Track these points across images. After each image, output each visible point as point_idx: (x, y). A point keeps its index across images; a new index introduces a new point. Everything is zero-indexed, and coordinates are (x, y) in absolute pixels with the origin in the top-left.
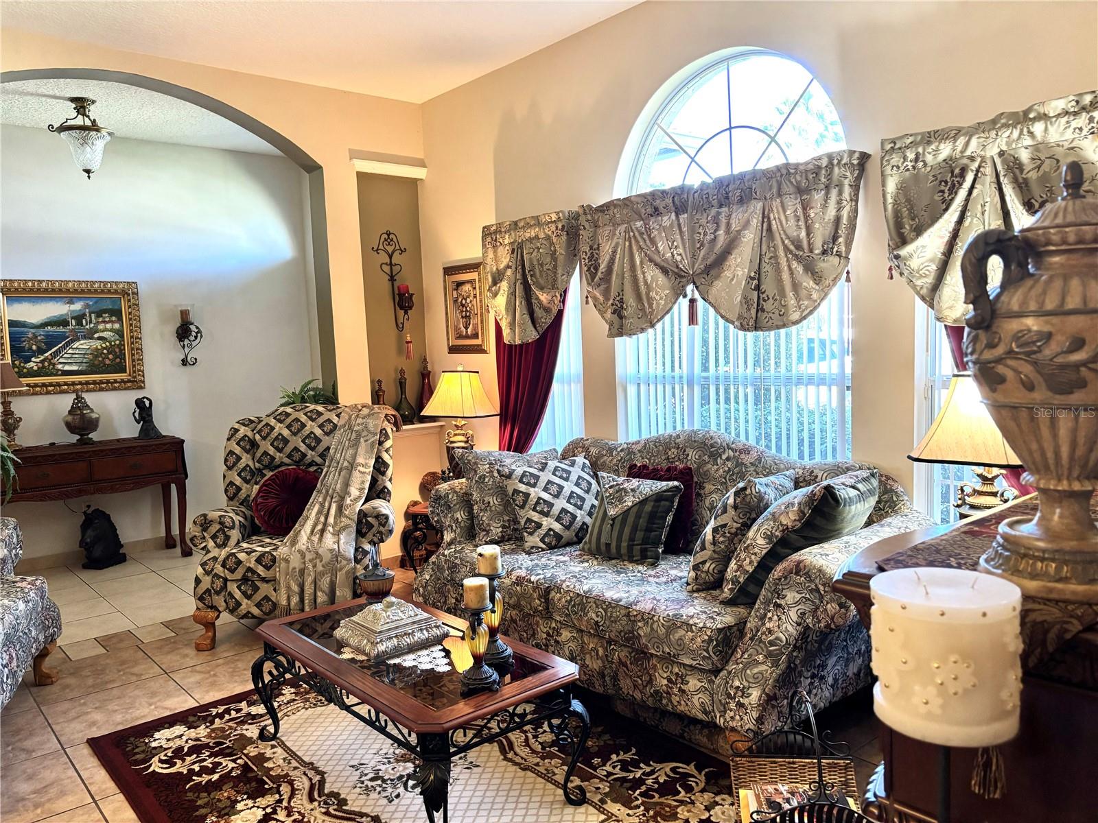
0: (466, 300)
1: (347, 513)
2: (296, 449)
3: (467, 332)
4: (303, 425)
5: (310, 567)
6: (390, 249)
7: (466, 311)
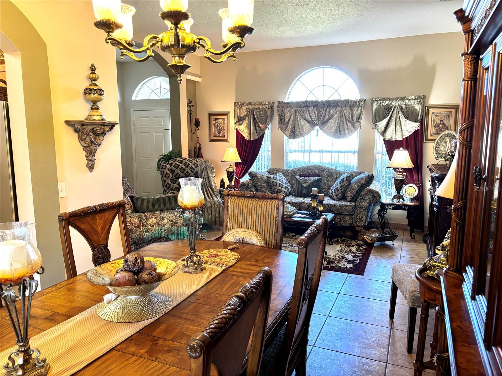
0: (219, 124)
3: (219, 135)
4: (189, 164)
6: (190, 105)
7: (219, 128)
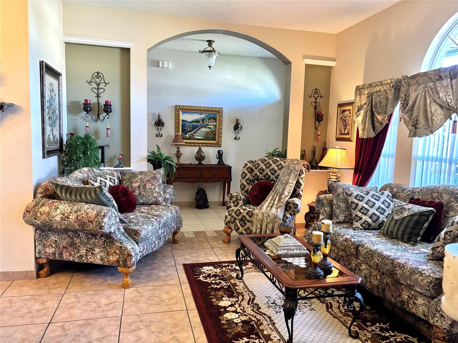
0: (346, 118)
1: (282, 201)
2: (267, 174)
3: (345, 132)
4: (271, 165)
5: (265, 219)
6: (316, 96)
7: (346, 123)
